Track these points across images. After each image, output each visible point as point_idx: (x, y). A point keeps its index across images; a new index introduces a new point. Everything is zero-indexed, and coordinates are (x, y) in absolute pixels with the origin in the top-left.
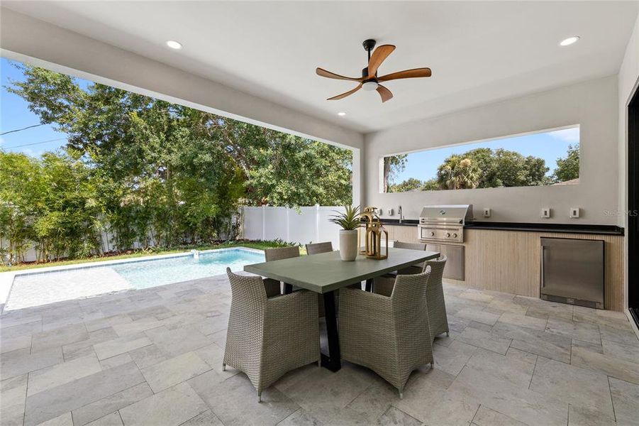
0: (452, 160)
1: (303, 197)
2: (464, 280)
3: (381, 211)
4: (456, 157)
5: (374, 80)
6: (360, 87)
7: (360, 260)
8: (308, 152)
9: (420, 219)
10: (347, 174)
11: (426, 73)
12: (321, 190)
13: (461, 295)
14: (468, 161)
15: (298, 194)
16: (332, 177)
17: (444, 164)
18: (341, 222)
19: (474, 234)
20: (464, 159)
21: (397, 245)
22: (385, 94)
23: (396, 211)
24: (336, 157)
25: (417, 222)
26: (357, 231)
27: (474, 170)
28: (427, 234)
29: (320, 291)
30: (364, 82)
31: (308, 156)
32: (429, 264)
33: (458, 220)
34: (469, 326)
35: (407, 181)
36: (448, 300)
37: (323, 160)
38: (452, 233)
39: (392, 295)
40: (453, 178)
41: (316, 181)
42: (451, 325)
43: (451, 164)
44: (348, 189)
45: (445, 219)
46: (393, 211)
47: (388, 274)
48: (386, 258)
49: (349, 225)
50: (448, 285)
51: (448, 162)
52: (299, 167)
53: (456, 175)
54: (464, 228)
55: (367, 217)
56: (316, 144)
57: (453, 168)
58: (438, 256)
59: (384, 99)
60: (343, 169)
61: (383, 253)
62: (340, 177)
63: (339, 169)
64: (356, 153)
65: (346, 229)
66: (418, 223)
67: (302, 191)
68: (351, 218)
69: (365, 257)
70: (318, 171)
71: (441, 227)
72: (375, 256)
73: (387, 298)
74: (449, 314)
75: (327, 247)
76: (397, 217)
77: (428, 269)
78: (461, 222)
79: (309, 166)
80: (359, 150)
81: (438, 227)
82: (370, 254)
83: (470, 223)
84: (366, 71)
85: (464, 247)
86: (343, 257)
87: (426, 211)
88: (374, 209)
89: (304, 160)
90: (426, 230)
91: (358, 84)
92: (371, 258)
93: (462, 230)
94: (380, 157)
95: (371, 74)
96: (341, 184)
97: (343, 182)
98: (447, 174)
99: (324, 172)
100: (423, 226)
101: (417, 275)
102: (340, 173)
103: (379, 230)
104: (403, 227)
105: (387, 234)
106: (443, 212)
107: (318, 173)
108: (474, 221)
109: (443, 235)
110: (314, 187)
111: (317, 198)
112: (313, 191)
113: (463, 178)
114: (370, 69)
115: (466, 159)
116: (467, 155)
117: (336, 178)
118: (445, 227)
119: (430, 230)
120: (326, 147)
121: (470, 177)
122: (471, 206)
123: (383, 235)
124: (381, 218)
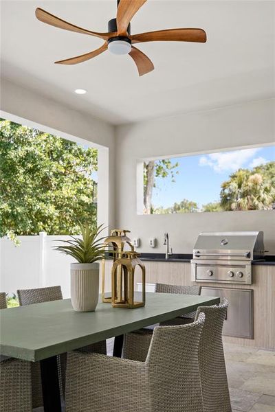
0: (238, 174)
1: (22, 220)
2: (253, 338)
3: (139, 241)
4: (243, 170)
5: (125, 38)
6: (105, 47)
7: (103, 311)
8: (30, 149)
9: (194, 252)
10: (90, 186)
11: (198, 36)
12: (50, 210)
13: (250, 360)
14: (259, 177)
15: (14, 216)
16: (68, 191)
17: (229, 179)
18: (73, 251)
19: (265, 271)
20: (253, 173)
21: (160, 288)
22: (143, 63)
23: (161, 241)
24: (74, 161)
25: (190, 257)
26: (98, 264)
27: (267, 190)
28: (203, 274)
29: (32, 358)
30: (111, 40)
31: (30, 156)
32: (202, 310)
33: (245, 252)
34: (259, 402)
35: (179, 203)
36: (232, 367)
37: (55, 164)
38: (237, 271)
39: (147, 359)
40: (240, 200)
41: (43, 196)
42: (236, 402)
43: (237, 180)
44: (92, 208)
45: (229, 252)
46: (156, 241)
47: (142, 329)
48: (142, 306)
49: (86, 255)
50: (232, 347)
51: (234, 177)
52: (15, 171)
53: (244, 195)
54: (253, 264)
55: (114, 244)
56: (44, 137)
57: (240, 187)
58: (217, 301)
59: (142, 72)
60: (85, 179)
61: (138, 299)
62: (80, 191)
63: (79, 179)
64: (103, 153)
65: (82, 261)
66: (192, 258)
67: (20, 209)
68: (88, 245)
69: (110, 306)
70: (46, 180)
71: (223, 263)
72: (126, 304)
73: (139, 363)
74: (233, 387)
75: (53, 294)
76: (162, 250)
77: (201, 318)
78: (248, 256)
79: (30, 171)
80: (107, 149)
81: (219, 262)
82: (119, 300)
83: (261, 257)
84: (113, 24)
85: (253, 291)
86: (75, 307)
87: (202, 241)
88: (125, 231)
89: (23, 162)
90: (203, 267)
91: (102, 42)
92: (119, 307)
93: (250, 267)
94: (138, 162)
95: (122, 29)
96: (81, 203)
97: (85, 199)
98: (231, 195)
99: (54, 181)
100: (196, 262)
101: (184, 326)
102: (81, 185)
103: (133, 264)
104: (172, 264)
105: (143, 269)
106: (225, 242)
107: (45, 184)
108: (266, 254)
109: (225, 274)
110: (40, 206)
111: (44, 223)
112: (39, 212)
113: (252, 200)
114: (119, 21)
115: (256, 174)
116: (258, 169)
117: (74, 192)
118: (229, 263)
119: (207, 267)
120: (58, 144)
121: (261, 199)
122: (261, 234)
123: (138, 271)
124: (138, 251)
